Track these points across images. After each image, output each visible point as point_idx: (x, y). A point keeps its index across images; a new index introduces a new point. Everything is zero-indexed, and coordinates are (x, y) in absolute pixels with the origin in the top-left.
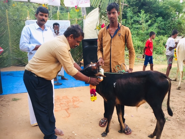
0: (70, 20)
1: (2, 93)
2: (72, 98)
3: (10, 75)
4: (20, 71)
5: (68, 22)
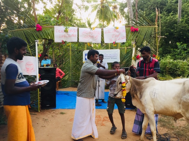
0: (120, 49)
1: (56, 107)
2: (104, 118)
3: (66, 94)
4: (75, 92)
5: (118, 50)
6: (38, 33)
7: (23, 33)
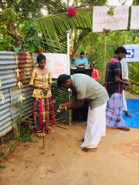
6: (70, 20)
7: (52, 21)
